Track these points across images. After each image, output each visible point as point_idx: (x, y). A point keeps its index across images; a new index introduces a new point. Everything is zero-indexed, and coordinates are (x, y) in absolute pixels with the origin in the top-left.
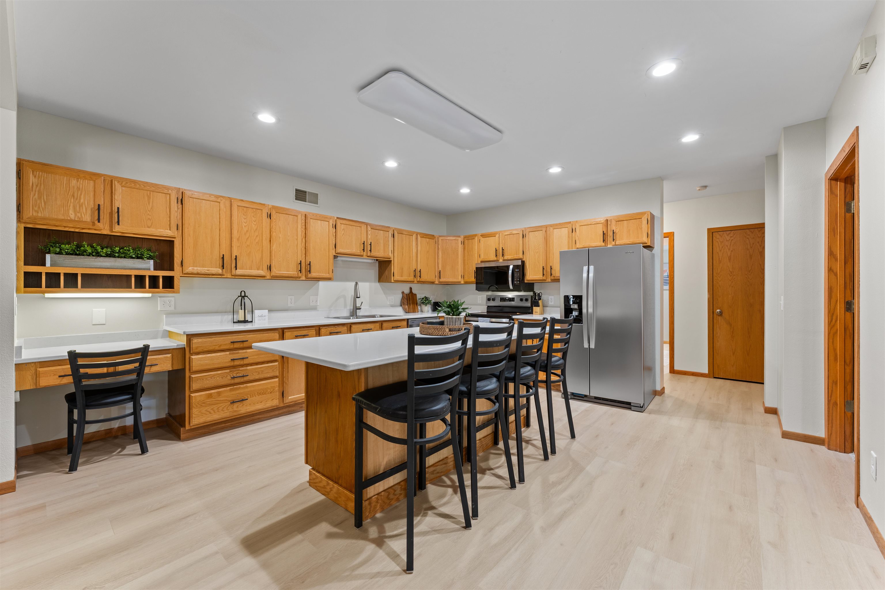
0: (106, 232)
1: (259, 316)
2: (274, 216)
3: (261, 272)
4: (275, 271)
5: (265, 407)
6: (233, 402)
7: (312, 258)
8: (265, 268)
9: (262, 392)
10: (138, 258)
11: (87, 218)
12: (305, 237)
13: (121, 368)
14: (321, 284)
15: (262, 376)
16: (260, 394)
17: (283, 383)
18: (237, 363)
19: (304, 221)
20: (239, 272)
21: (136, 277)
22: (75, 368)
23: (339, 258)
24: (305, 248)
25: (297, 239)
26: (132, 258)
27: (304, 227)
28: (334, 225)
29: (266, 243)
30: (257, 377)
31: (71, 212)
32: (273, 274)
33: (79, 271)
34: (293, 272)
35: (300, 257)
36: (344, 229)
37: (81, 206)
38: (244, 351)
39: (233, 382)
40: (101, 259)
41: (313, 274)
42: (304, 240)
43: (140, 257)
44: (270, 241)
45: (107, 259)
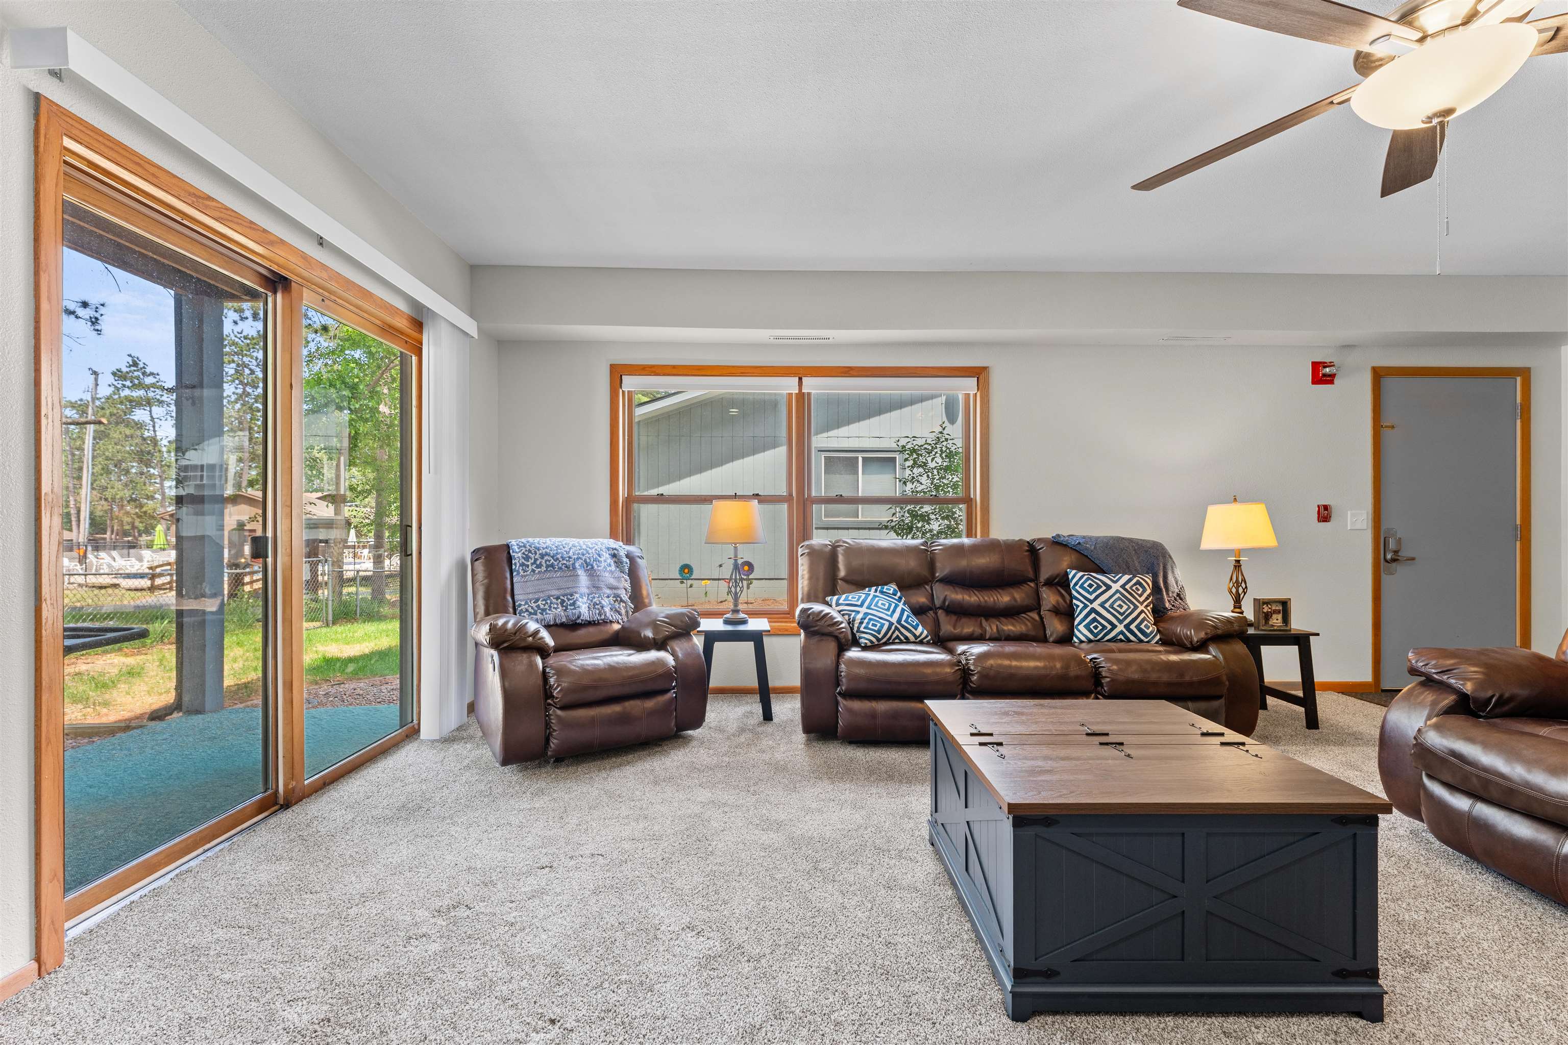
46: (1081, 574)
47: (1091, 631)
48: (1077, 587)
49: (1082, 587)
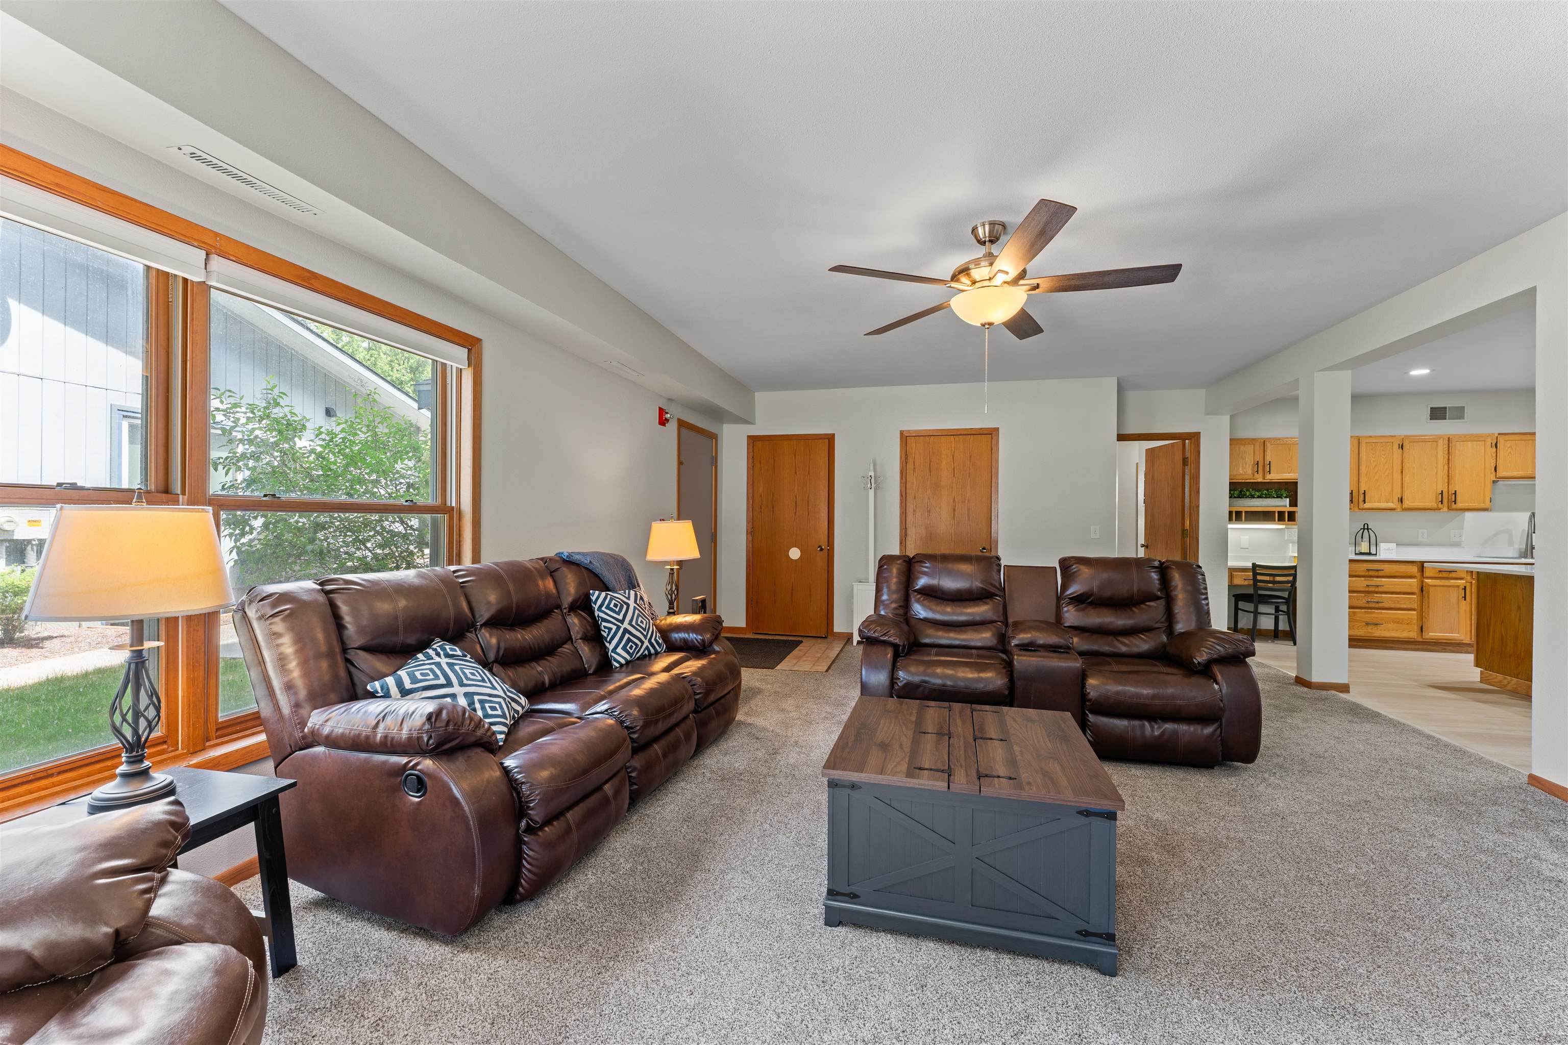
0: (1260, 480)
1: (1385, 549)
2: (1406, 447)
3: (1391, 505)
4: (1407, 503)
5: (1400, 636)
6: (1367, 624)
7: (1457, 486)
8: (1396, 500)
9: (1397, 622)
10: (1277, 497)
11: (1250, 472)
12: (1449, 463)
13: (1278, 579)
14: (1468, 515)
15: (1398, 606)
16: (1395, 622)
17: (1422, 617)
18: (1371, 589)
19: (1447, 446)
20: (1367, 505)
21: (1279, 512)
22: (1255, 574)
23: (1500, 483)
24: (1448, 476)
25: (1436, 467)
26: (1274, 497)
27: (1447, 452)
28: (1494, 444)
29: (1397, 476)
30: (1393, 606)
31: (1241, 469)
32: (1405, 506)
33: (1243, 509)
34: (1433, 504)
35: (1441, 486)
36: (1511, 447)
37: (1246, 464)
38: (1379, 579)
39: (1367, 605)
40: (1255, 500)
41: (1460, 505)
42: (1446, 467)
43: (1279, 497)
44: (1402, 472)
45: (1258, 499)
46: (603, 594)
47: (628, 652)
48: (603, 609)
49: (608, 607)
